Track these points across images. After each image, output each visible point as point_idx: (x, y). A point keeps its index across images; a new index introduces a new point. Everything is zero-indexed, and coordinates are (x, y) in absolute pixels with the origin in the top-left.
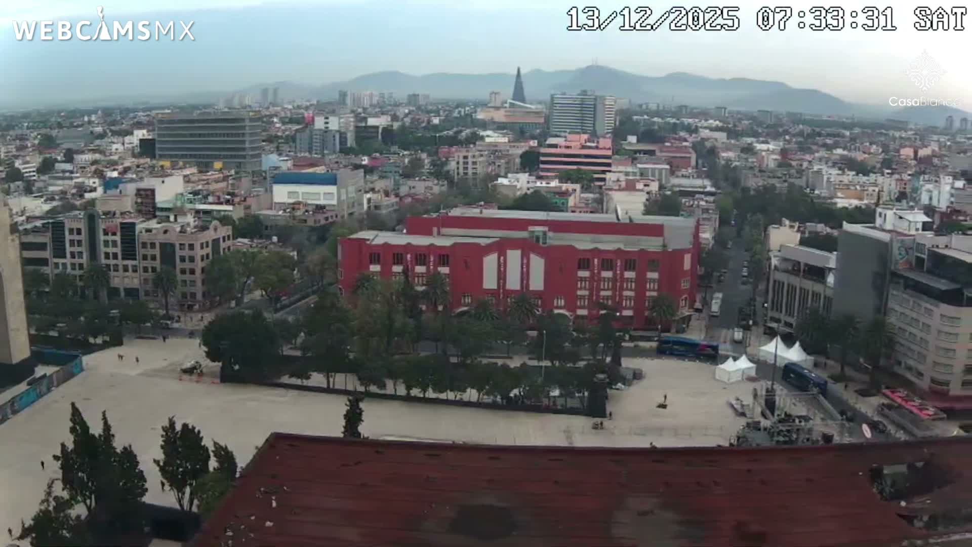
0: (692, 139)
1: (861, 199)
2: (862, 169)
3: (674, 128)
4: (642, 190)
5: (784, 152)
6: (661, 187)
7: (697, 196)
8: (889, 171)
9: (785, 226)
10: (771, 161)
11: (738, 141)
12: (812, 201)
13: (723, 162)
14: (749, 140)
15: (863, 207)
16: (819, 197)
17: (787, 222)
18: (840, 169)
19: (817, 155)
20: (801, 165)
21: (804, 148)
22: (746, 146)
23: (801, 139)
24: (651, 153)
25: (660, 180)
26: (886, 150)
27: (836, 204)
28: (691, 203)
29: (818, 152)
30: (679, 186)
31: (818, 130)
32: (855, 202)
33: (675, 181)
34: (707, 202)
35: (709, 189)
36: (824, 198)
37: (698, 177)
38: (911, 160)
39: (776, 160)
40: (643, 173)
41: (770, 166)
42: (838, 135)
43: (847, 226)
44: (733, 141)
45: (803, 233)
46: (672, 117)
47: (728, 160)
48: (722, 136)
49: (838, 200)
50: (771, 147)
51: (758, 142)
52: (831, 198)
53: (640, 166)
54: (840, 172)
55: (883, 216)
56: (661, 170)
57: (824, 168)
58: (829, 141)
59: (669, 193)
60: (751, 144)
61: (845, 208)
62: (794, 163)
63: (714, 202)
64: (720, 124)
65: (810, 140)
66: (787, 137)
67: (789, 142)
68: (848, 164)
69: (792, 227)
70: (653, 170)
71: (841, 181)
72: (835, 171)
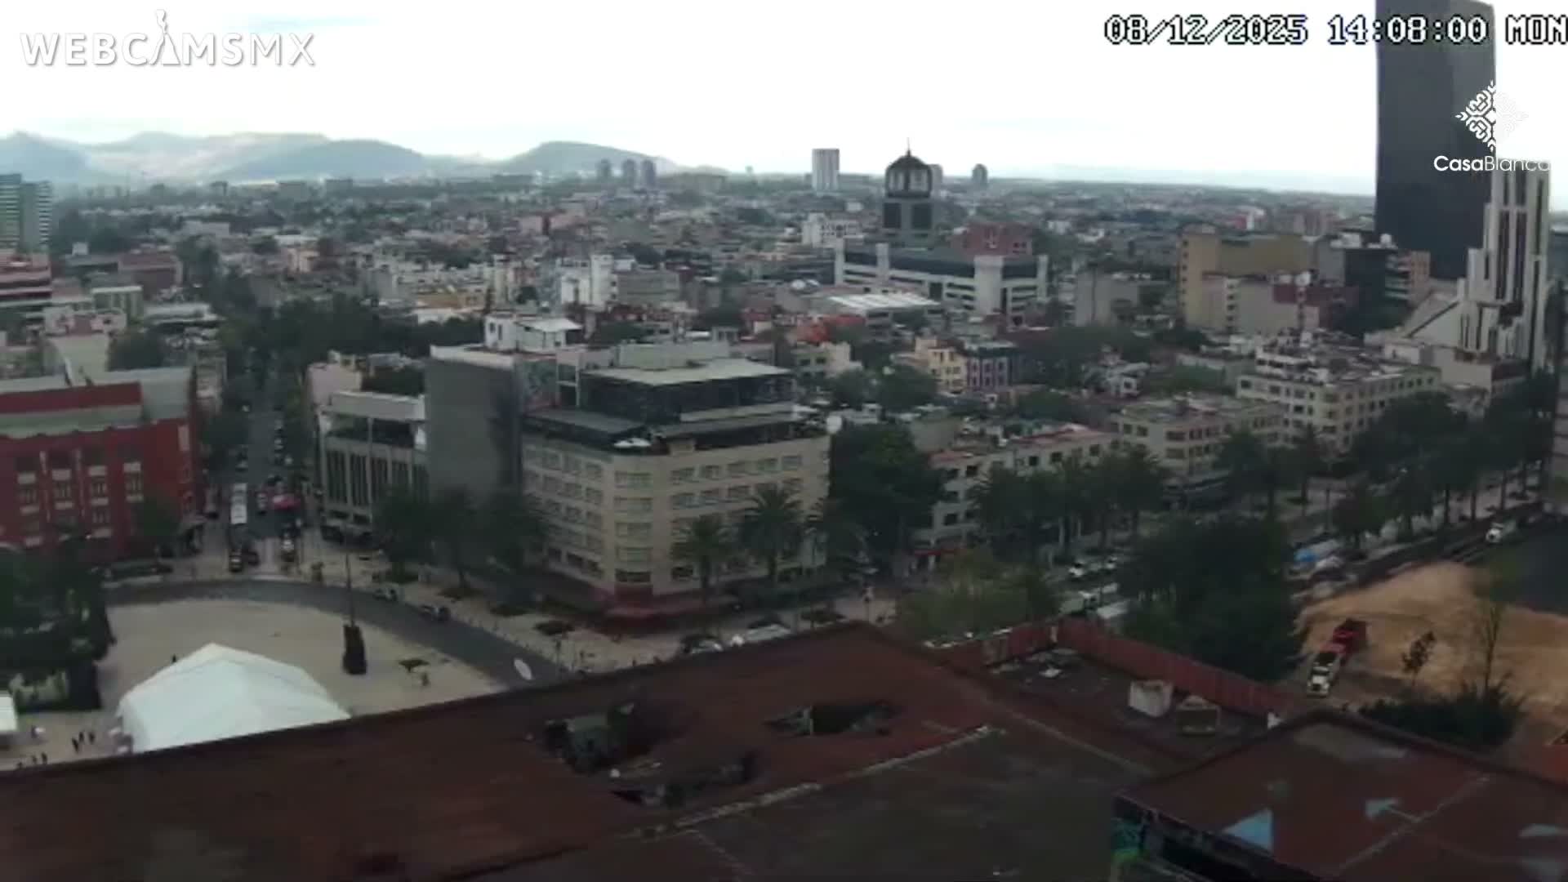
0: (174, 238)
1: (456, 306)
2: (455, 259)
3: (145, 223)
4: (100, 332)
5: (324, 246)
6: (132, 322)
7: (187, 330)
8: (502, 257)
9: (335, 362)
10: (301, 262)
11: (249, 234)
12: (376, 318)
13: (226, 272)
14: (268, 231)
15: (462, 318)
16: (386, 310)
17: (337, 356)
18: (418, 262)
19: (378, 243)
20: (354, 264)
21: (354, 235)
22: (260, 242)
23: (351, 221)
24: (111, 268)
25: (128, 310)
26: (494, 224)
27: (415, 318)
28: (180, 343)
29: (378, 237)
30: (158, 317)
31: (378, 202)
32: (448, 313)
33: (152, 311)
34: (204, 338)
35: (209, 317)
36: (395, 311)
37: (189, 300)
38: (538, 235)
39: (310, 259)
40: (101, 303)
41: (301, 269)
42: (412, 209)
43: (439, 352)
44: (241, 236)
45: (365, 370)
46: (140, 206)
47: (235, 268)
48: (222, 230)
49: (419, 312)
50: (301, 239)
51: (281, 233)
52: (408, 310)
53: (97, 291)
54: (418, 267)
55: (497, 328)
56: (128, 295)
57: (392, 263)
58: (397, 220)
59: (143, 331)
60: (270, 237)
61: (431, 324)
62: (342, 261)
63: (216, 338)
64: (218, 210)
65: (366, 222)
66: (329, 220)
67: (331, 227)
68: (429, 253)
69: (346, 363)
70: (117, 295)
71: (422, 281)
72: (411, 266)
